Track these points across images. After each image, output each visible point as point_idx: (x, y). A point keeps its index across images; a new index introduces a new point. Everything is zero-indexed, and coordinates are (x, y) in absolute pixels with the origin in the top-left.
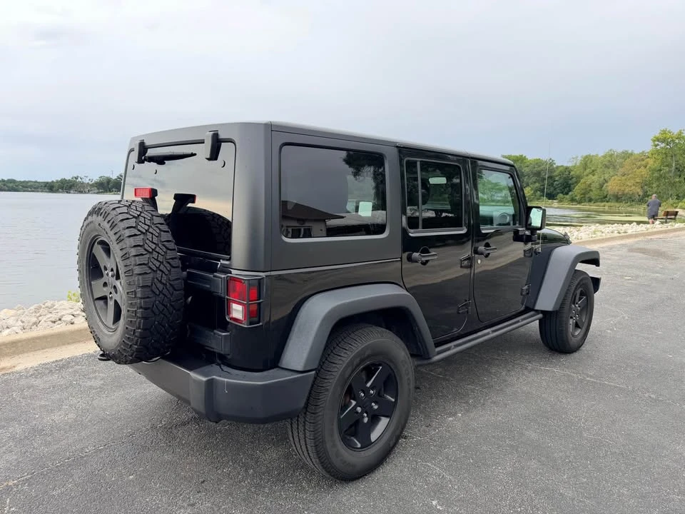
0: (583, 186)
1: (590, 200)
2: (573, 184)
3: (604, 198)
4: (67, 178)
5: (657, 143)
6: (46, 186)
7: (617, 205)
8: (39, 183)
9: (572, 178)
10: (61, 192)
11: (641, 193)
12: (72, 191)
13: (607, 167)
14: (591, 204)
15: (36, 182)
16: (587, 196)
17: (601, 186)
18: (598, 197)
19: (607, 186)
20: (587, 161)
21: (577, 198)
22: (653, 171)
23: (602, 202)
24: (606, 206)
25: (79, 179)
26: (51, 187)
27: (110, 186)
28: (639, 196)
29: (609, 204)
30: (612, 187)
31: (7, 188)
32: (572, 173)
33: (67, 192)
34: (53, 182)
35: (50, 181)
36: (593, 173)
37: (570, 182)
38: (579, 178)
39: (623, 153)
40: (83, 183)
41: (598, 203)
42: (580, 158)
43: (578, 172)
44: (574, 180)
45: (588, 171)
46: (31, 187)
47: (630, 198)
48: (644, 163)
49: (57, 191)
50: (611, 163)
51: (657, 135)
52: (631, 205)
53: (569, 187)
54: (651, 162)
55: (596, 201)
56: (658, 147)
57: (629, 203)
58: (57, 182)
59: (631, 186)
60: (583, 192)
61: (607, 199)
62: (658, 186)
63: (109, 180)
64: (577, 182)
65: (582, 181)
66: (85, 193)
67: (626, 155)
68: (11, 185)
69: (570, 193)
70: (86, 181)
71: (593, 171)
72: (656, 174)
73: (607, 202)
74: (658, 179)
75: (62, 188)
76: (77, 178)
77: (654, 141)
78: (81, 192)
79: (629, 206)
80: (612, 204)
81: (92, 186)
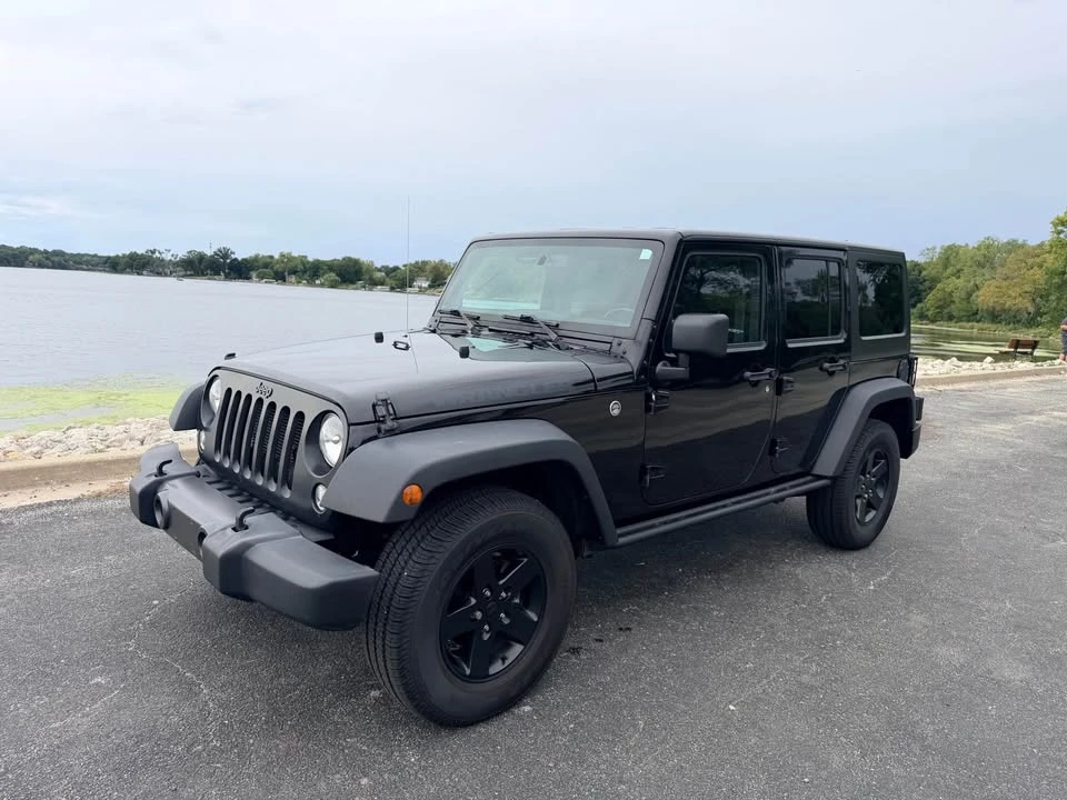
0: (940, 295)
1: (950, 318)
2: (925, 291)
3: (973, 316)
4: (139, 252)
5: (1060, 228)
6: (106, 262)
7: (993, 327)
8: (100, 257)
9: (925, 281)
10: (128, 273)
11: (1031, 309)
12: (144, 272)
13: (981, 265)
14: (952, 324)
15: (95, 256)
16: (946, 311)
17: (969, 295)
18: (963, 314)
19: (977, 296)
20: (950, 256)
21: (930, 313)
22: (1052, 273)
23: (969, 321)
24: (974, 328)
25: (157, 254)
26: (114, 265)
27: (202, 267)
28: (1029, 314)
29: (980, 325)
30: (986, 298)
31: (50, 264)
32: (924, 273)
33: (138, 274)
34: (117, 256)
35: (112, 254)
36: (958, 274)
37: (921, 287)
38: (935, 281)
39: (1009, 243)
40: (163, 260)
41: (964, 324)
42: (938, 250)
43: (934, 272)
44: (927, 284)
45: (949, 271)
46: (87, 263)
47: (1015, 317)
48: (1038, 260)
49: (122, 271)
50: (988, 258)
51: (1062, 215)
52: (1015, 329)
53: (919, 295)
54: (1050, 258)
55: (960, 320)
56: (1062, 236)
57: (1011, 325)
58: (124, 255)
59: (1015, 298)
60: (940, 303)
61: (978, 317)
62: (1059, 299)
63: (201, 257)
64: (931, 288)
65: (939, 286)
66: (166, 275)
67: (1013, 246)
68: (56, 259)
69: (919, 305)
70: (168, 257)
71: (959, 271)
72: (1056, 280)
73: (978, 322)
74: (1059, 287)
75: (131, 267)
76: (153, 252)
77: (1055, 225)
78: (159, 274)
79: (1010, 330)
80: (986, 325)
81: (176, 264)
